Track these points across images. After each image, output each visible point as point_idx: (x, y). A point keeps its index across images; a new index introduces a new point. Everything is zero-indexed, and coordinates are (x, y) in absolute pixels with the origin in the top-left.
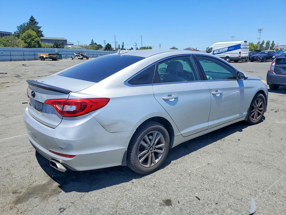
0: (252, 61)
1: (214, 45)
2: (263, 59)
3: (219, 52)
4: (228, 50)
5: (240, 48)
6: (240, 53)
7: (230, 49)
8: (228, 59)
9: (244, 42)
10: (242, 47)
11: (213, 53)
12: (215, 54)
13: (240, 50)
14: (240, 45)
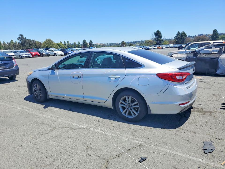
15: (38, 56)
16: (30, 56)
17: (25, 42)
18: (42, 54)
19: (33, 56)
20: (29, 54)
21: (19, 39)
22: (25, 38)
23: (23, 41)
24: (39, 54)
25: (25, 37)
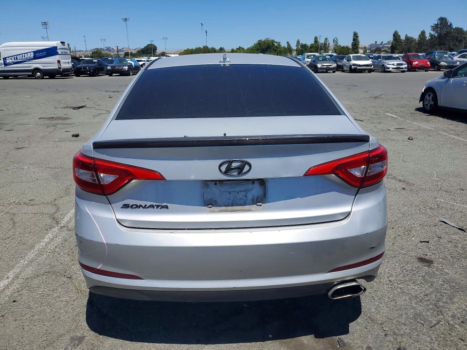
0: (78, 76)
1: (2, 45)
2: (94, 71)
3: (16, 61)
4: (35, 58)
5: (57, 54)
6: (59, 62)
7: (39, 54)
8: (39, 74)
9: (61, 44)
10: (59, 51)
11: (5, 62)
12: (10, 64)
13: (57, 57)
14: (55, 48)
15: (426, 68)
16: (402, 68)
17: (447, 34)
18: (437, 64)
19: (411, 69)
20: (402, 64)
21: (435, 28)
22: (451, 25)
23: (444, 31)
24: (429, 63)
25: (449, 24)
